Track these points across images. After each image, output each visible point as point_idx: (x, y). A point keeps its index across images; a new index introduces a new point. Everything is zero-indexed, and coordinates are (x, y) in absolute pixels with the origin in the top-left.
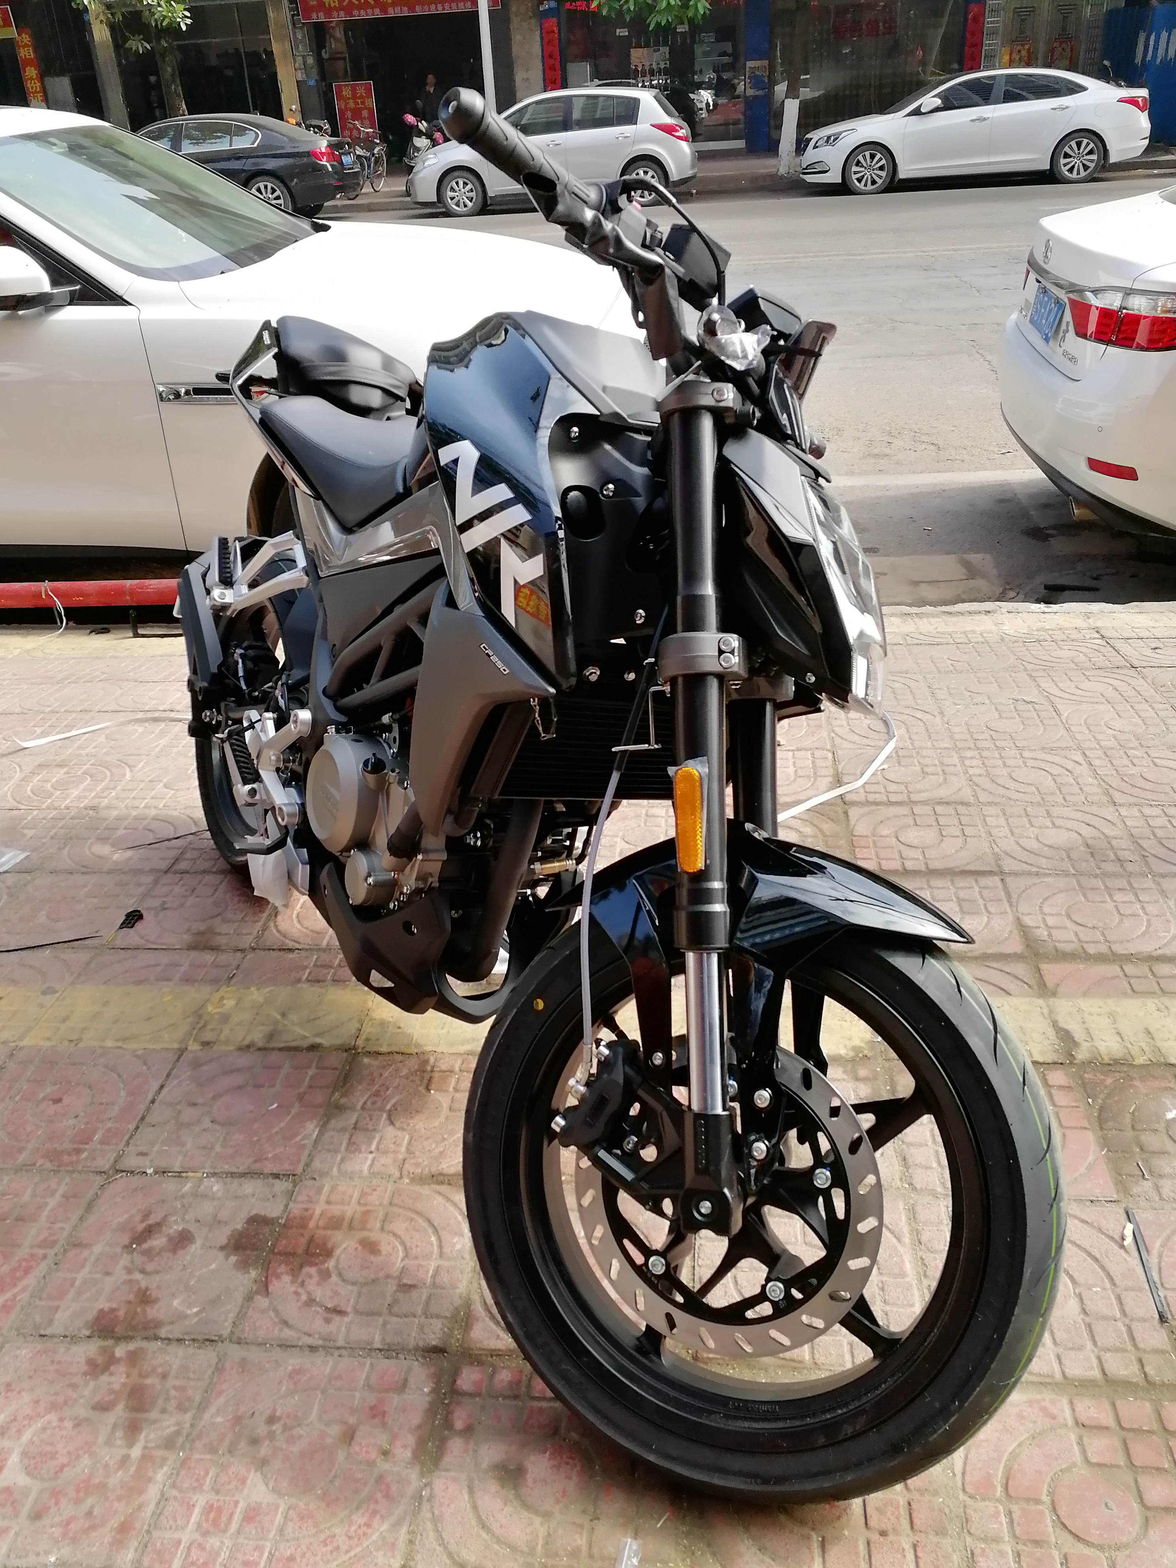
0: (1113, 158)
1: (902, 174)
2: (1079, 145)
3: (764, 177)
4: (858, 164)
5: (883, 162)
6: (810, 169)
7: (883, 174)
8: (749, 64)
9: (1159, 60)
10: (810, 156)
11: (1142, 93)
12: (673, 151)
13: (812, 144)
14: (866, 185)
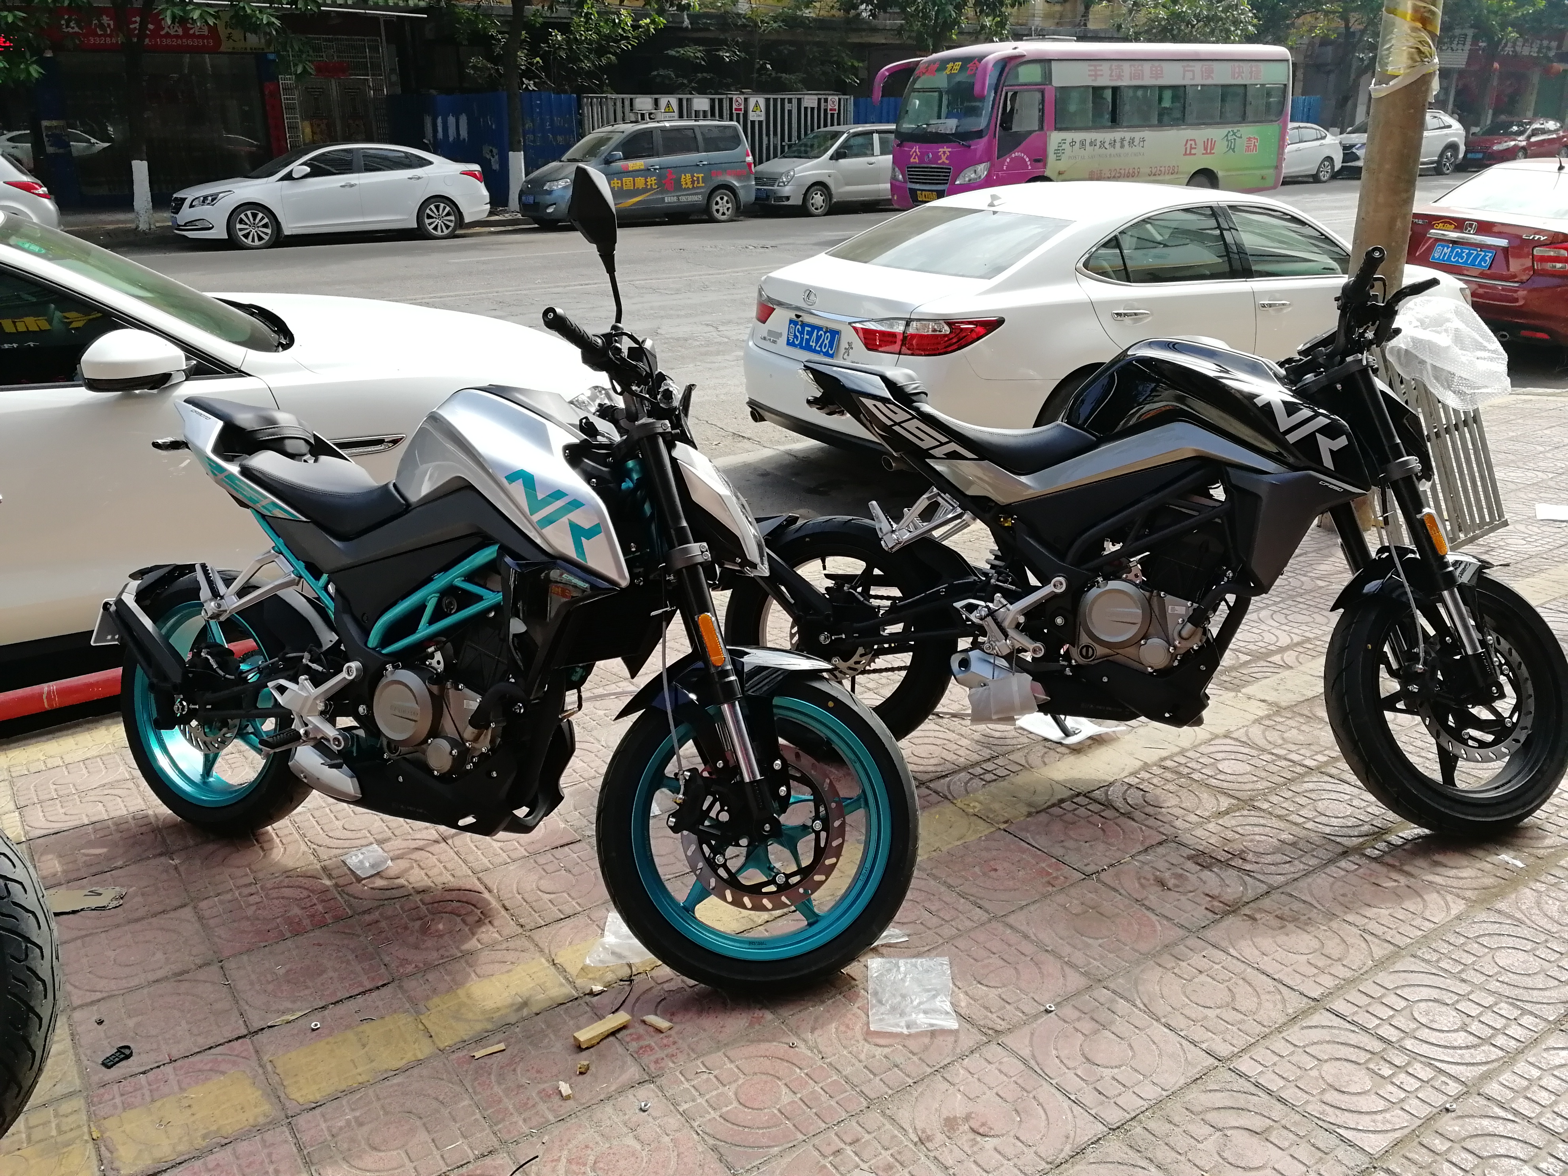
0: (467, 220)
1: (287, 231)
2: (437, 208)
3: (127, 231)
4: (241, 221)
5: (266, 220)
6: (191, 225)
7: (268, 231)
8: (45, 123)
9: (451, 139)
10: (186, 214)
11: (476, 167)
12: (36, 209)
13: (187, 203)
14: (253, 241)
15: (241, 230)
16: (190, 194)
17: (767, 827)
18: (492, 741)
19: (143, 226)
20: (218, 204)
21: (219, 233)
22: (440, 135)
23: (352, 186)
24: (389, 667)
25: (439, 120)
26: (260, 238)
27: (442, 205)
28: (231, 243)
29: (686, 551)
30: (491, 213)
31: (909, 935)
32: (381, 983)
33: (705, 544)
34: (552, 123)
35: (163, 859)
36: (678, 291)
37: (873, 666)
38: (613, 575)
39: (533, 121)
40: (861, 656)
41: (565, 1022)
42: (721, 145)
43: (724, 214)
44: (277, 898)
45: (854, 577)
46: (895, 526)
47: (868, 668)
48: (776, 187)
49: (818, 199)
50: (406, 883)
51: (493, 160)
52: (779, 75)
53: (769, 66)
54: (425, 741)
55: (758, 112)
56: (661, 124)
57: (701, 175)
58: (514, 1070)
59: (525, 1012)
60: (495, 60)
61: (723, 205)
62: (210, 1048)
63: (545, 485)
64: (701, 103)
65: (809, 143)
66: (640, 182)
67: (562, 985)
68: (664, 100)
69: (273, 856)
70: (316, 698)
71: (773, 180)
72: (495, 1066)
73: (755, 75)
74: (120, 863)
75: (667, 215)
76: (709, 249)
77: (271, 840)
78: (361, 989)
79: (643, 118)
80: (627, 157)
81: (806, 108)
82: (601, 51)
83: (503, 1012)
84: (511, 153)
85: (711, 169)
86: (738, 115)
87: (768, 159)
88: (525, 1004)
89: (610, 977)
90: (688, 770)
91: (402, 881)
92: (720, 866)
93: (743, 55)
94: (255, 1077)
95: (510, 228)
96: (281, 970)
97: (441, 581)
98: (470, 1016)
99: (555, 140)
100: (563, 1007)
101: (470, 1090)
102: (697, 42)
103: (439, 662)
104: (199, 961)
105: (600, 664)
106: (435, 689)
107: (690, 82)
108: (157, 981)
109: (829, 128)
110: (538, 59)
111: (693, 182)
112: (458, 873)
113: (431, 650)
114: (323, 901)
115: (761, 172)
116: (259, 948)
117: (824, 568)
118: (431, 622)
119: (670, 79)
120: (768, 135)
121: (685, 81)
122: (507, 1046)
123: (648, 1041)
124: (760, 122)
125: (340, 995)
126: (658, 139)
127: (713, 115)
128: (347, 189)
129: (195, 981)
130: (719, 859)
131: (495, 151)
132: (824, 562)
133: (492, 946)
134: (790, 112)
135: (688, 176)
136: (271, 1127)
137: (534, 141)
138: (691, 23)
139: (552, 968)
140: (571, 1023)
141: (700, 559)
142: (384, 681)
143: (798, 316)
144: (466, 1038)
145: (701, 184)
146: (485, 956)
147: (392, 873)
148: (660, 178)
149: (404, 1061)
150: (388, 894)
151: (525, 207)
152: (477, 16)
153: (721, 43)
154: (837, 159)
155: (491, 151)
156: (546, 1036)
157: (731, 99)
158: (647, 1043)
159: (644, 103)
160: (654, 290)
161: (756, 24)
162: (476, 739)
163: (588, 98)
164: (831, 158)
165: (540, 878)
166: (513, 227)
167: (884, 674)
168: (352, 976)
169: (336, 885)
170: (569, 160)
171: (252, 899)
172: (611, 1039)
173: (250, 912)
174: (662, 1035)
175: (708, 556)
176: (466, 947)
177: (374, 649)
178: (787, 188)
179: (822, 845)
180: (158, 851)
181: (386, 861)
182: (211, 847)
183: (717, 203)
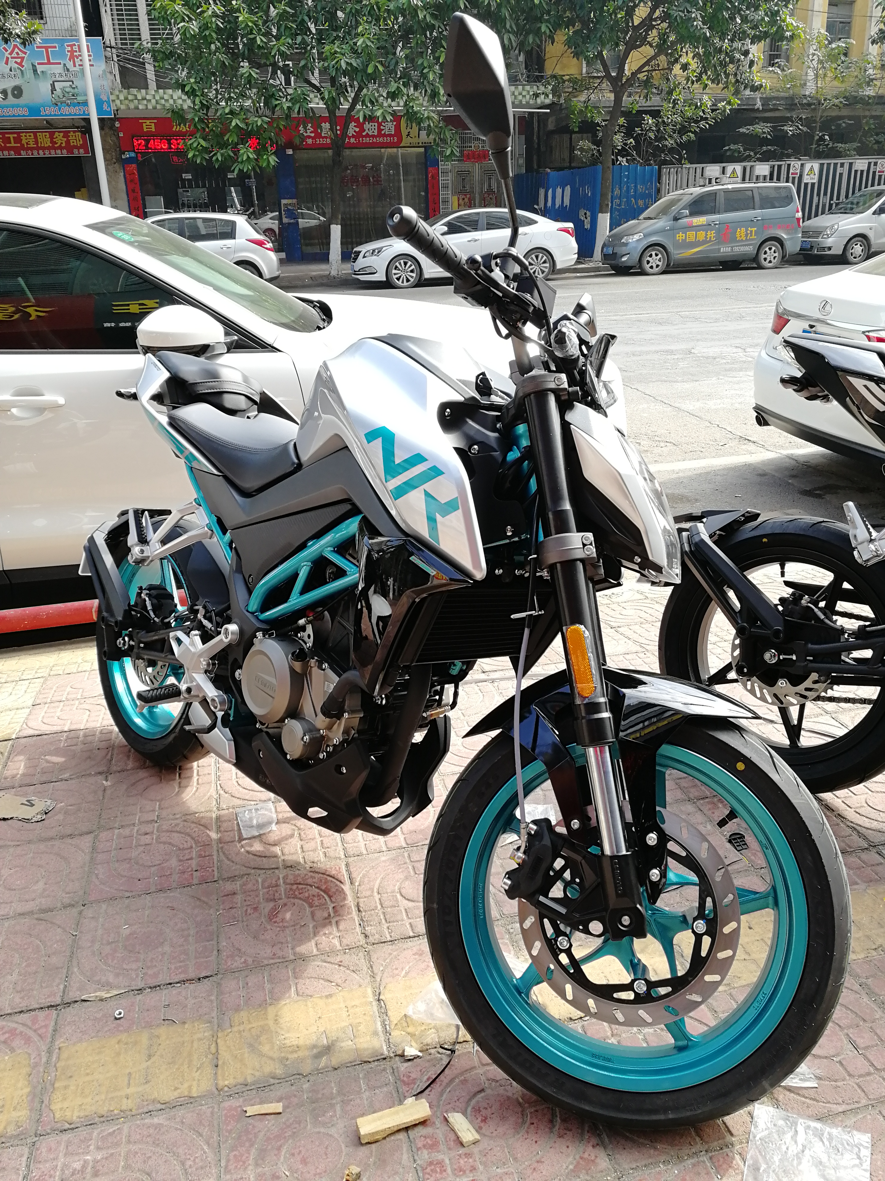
0: (559, 266)
1: (427, 275)
2: (537, 257)
3: (322, 277)
4: (396, 268)
5: (413, 267)
6: (363, 271)
7: (414, 275)
8: (284, 202)
9: (557, 206)
10: (361, 262)
11: (570, 225)
12: (264, 258)
13: (361, 255)
14: (403, 282)
15: (395, 274)
16: (364, 249)
17: (626, 920)
18: (346, 732)
19: (334, 273)
20: (382, 255)
21: (380, 276)
22: (549, 204)
23: (476, 240)
24: (259, 635)
25: (550, 191)
26: (408, 280)
27: (541, 255)
28: (387, 285)
29: (562, 542)
30: (578, 262)
31: (819, 1078)
32: (203, 975)
33: (590, 535)
34: (635, 191)
35: (100, 779)
36: (717, 320)
37: (830, 693)
38: (466, 562)
39: (620, 189)
40: (815, 682)
41: (359, 1092)
42: (777, 205)
43: (770, 262)
44: (164, 843)
45: (818, 588)
46: (874, 534)
47: (823, 694)
48: (820, 239)
49: (858, 249)
50: (279, 853)
51: (586, 221)
52: (836, 145)
53: (827, 137)
54: (282, 720)
55: (812, 176)
56: (725, 187)
57: (754, 229)
58: (279, 1149)
59: (323, 1062)
60: (596, 143)
61: (771, 254)
62: (21, 1012)
63: (406, 446)
64: (763, 169)
65: (855, 201)
66: (701, 235)
67: (375, 1033)
68: (730, 168)
69: (184, 795)
70: (200, 656)
71: (818, 233)
72: (261, 1135)
73: (814, 146)
74: (66, 776)
75: (722, 263)
76: (752, 288)
77: (190, 777)
78: (182, 977)
79: (710, 182)
80: (692, 214)
81: (856, 171)
82: (683, 130)
83: (300, 1054)
84: (600, 215)
85: (764, 223)
86: (794, 178)
87: (816, 215)
88: (328, 1050)
89: (432, 1038)
90: (534, 822)
91: (277, 850)
92: (562, 951)
93: (805, 129)
94: (36, 1065)
95: (593, 274)
96: (126, 930)
97: (314, 548)
98: (265, 1049)
99: (636, 203)
100: (366, 1066)
101: (223, 1163)
102: (766, 120)
103: (309, 636)
104: (67, 901)
105: (480, 661)
106: (298, 666)
107: (756, 154)
108: (23, 914)
109: (876, 187)
110: (632, 140)
111: (746, 235)
112: (331, 853)
113: (302, 622)
114: (200, 856)
115: (809, 227)
116: (121, 898)
117: (783, 574)
118: (303, 592)
119: (739, 152)
120: (819, 195)
121: (752, 154)
122: (285, 1108)
123: (444, 1156)
124: (813, 184)
125: (163, 979)
126: (721, 199)
127: (771, 178)
128: (472, 243)
129: (52, 923)
130: (562, 942)
131: (588, 213)
132: (782, 567)
133: (326, 954)
134: (841, 175)
135: (743, 229)
136: (16, 1142)
137: (619, 205)
138: (762, 105)
139: (375, 1003)
140: (366, 1095)
141: (580, 554)
142: (253, 649)
143: (812, 327)
144: (250, 1080)
145: (753, 237)
146: (314, 968)
147: (273, 837)
148: (718, 231)
149: (176, 1094)
150: (259, 862)
151: (606, 257)
152: (587, 107)
153: (786, 120)
154: (879, 214)
155: (585, 214)
156: (332, 1106)
157: (789, 165)
158: (440, 1157)
159: (713, 170)
160: (696, 319)
161: (819, 103)
162: (329, 728)
163: (667, 168)
164: (874, 213)
165: (407, 878)
166: (596, 273)
167: (842, 705)
168: (183, 957)
169: (220, 841)
170: (645, 219)
171: (147, 839)
172: (402, 1136)
173: (134, 854)
174: (462, 1151)
175: (592, 551)
176: (302, 949)
177: (252, 613)
178: (830, 240)
179: (704, 954)
180: (101, 769)
181: (270, 823)
182: (142, 774)
183: (765, 253)
